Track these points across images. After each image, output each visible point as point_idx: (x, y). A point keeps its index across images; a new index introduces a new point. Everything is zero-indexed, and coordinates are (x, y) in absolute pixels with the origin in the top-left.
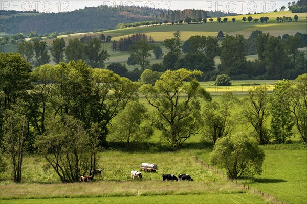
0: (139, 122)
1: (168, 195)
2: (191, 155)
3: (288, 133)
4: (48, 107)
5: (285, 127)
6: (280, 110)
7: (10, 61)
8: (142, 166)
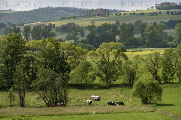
0: (87, 72)
1: (110, 114)
2: (118, 91)
3: (172, 78)
4: (35, 64)
5: (170, 74)
6: (167, 65)
7: (14, 38)
8: (92, 97)
